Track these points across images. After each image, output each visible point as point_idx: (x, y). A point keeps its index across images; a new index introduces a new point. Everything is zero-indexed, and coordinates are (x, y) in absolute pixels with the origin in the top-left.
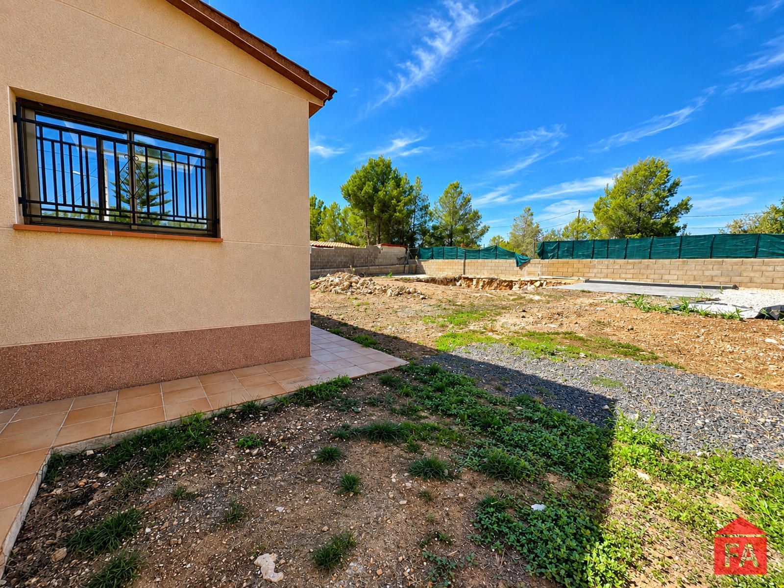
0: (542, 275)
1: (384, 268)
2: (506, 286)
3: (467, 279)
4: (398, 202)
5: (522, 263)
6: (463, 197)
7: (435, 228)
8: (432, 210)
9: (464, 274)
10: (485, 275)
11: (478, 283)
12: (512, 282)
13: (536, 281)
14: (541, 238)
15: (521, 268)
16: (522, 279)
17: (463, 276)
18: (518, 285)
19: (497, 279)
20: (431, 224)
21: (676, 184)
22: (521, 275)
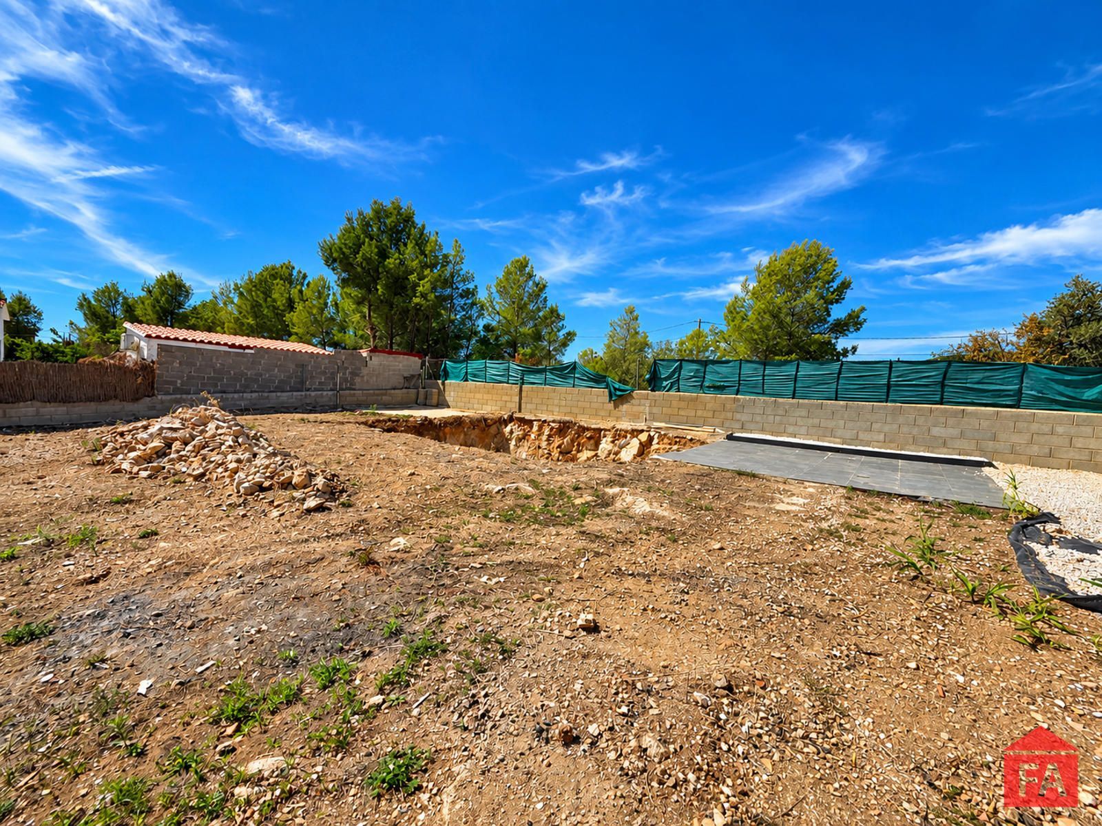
0: (654, 420)
1: (374, 395)
2: (590, 438)
3: (523, 421)
4: (420, 280)
5: (619, 398)
6: (534, 282)
7: (487, 328)
8: (483, 299)
9: (520, 411)
10: (554, 415)
11: (540, 428)
12: (600, 430)
13: (642, 431)
14: (650, 355)
15: (616, 407)
16: (618, 426)
17: (517, 415)
18: (609, 439)
19: (575, 424)
20: (481, 323)
21: (845, 285)
22: (618, 419)
